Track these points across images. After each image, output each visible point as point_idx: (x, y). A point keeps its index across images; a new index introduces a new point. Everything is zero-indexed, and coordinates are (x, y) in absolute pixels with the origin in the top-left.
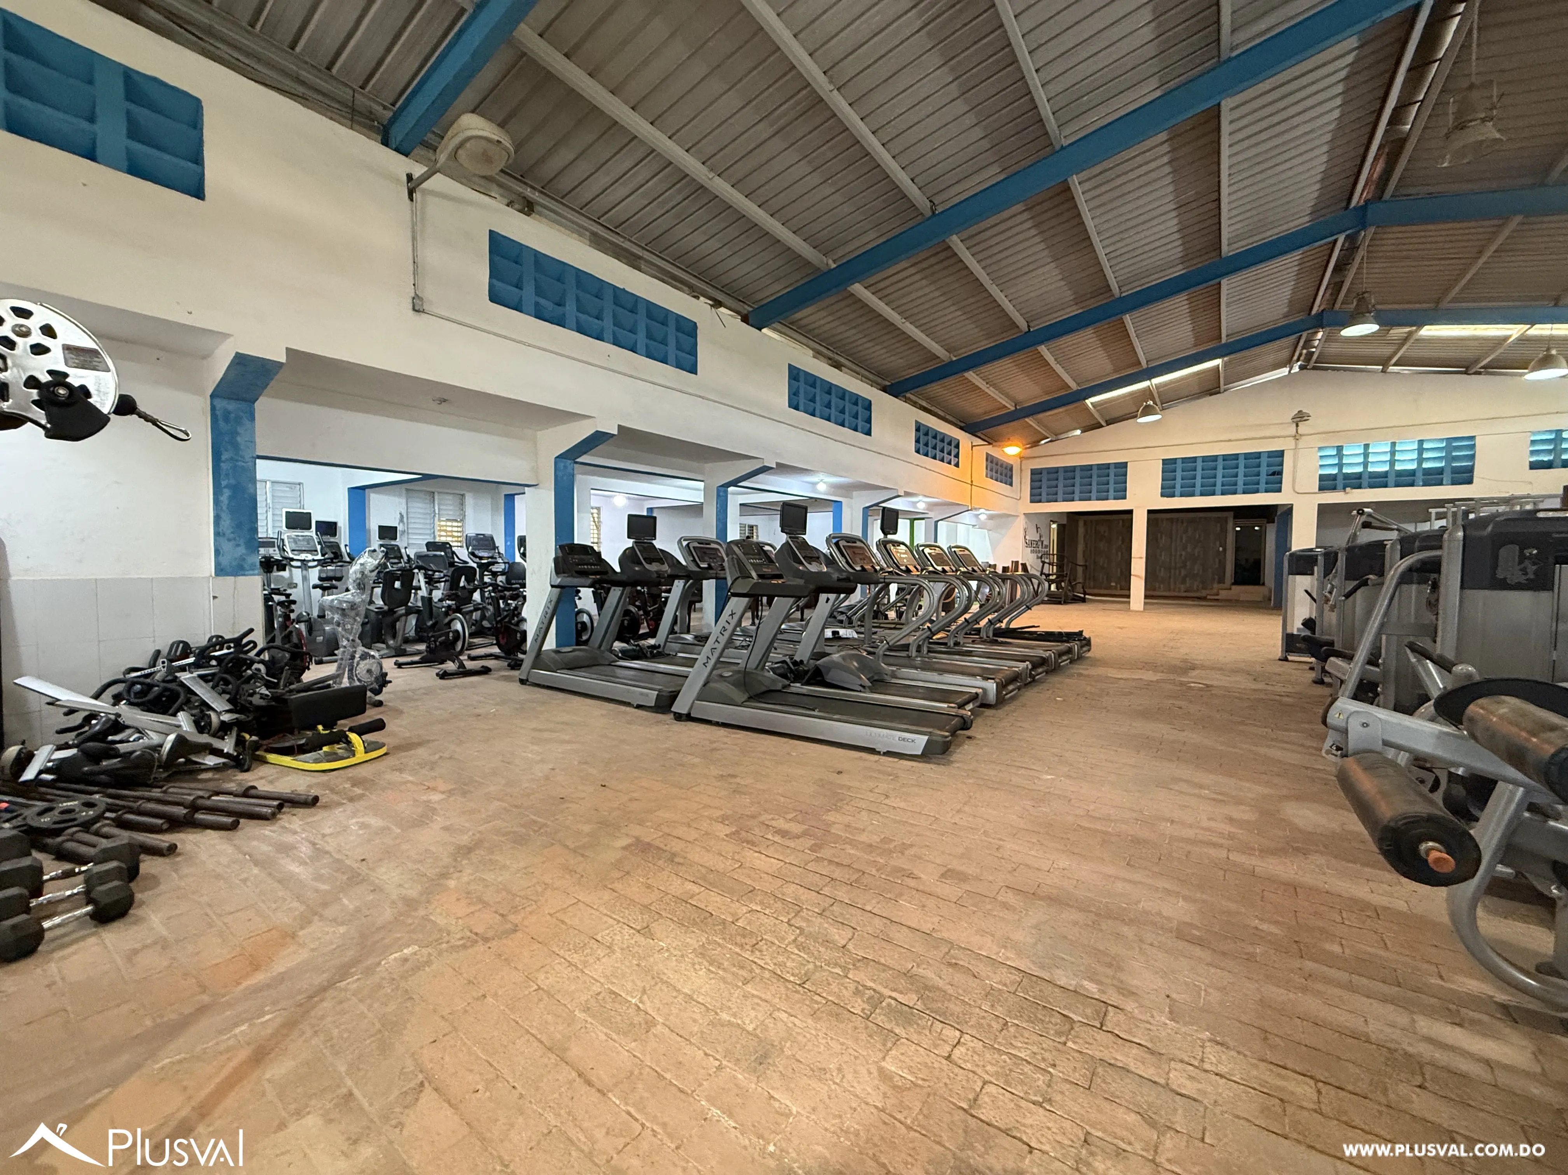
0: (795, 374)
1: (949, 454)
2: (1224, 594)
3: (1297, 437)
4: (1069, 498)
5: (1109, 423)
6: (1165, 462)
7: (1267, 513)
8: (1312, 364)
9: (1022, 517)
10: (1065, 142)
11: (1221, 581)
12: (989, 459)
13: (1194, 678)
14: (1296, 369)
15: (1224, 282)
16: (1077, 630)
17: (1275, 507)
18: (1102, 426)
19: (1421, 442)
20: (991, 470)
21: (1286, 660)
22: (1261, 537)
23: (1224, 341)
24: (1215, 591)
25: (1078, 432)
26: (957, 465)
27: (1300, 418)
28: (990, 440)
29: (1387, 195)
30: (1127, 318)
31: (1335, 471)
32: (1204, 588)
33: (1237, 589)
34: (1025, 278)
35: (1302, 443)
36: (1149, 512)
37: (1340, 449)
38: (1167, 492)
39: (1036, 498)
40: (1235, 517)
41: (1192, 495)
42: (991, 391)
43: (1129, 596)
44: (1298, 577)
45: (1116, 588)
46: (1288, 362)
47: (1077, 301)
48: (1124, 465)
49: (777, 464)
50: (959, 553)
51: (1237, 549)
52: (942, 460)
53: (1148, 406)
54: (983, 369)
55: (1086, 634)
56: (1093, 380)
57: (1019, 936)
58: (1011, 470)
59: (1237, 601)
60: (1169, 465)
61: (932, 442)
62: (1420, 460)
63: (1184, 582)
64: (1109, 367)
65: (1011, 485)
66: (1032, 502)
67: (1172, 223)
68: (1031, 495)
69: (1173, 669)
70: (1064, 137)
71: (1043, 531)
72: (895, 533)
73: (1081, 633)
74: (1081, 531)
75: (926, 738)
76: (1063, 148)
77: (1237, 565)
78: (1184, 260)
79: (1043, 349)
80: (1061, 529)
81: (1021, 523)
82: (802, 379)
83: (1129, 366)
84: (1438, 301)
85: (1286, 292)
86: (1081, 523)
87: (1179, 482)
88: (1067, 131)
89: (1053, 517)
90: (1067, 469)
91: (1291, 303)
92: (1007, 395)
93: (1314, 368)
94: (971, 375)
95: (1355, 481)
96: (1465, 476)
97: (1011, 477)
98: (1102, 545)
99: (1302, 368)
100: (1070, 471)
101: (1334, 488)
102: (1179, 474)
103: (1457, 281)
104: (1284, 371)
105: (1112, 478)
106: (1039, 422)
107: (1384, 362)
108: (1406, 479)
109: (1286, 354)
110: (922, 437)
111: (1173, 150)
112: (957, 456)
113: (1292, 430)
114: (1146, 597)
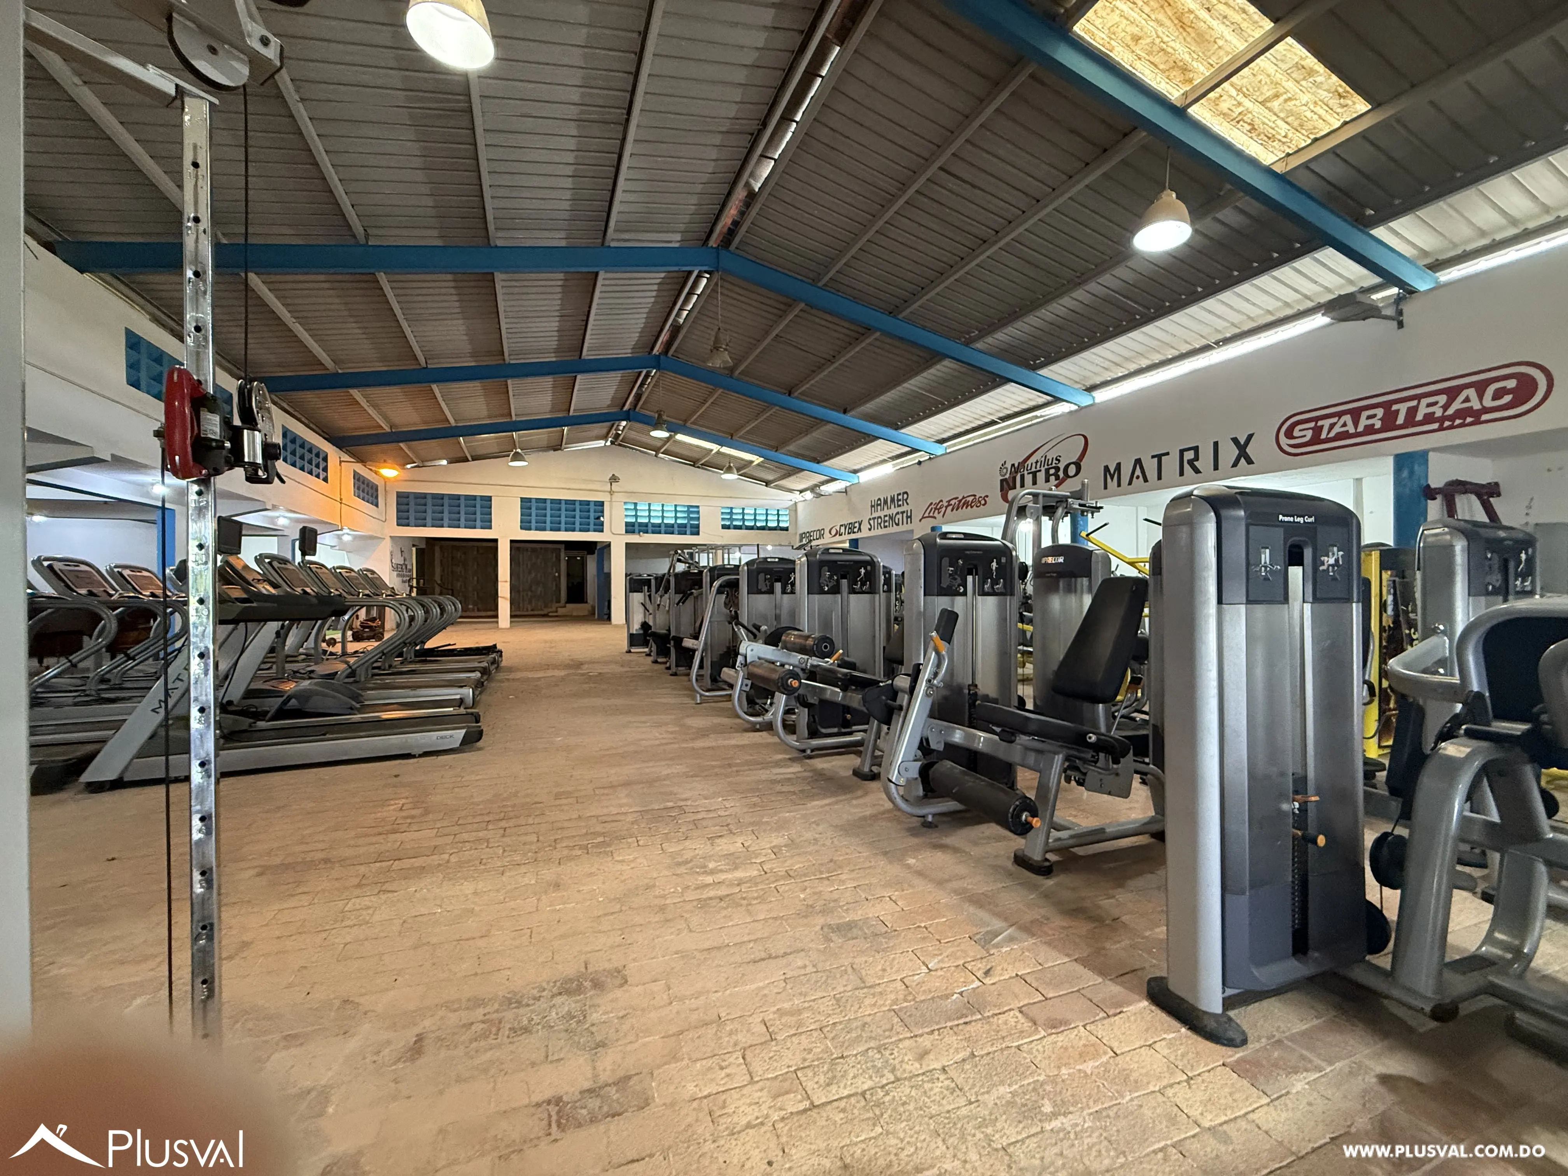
0: (134, 342)
1: (317, 466)
2: (561, 611)
3: (611, 492)
4: (438, 523)
5: (475, 458)
6: (523, 500)
7: (589, 547)
8: (619, 442)
9: (388, 540)
10: (499, 243)
11: (558, 601)
12: (357, 477)
13: (585, 669)
14: (608, 443)
15: (579, 377)
16: (491, 644)
17: (595, 543)
18: (467, 460)
19: (676, 506)
20: (358, 489)
21: (629, 652)
22: (583, 564)
23: (571, 413)
24: (554, 609)
25: (444, 462)
26: (326, 480)
27: (614, 479)
28: (361, 459)
29: (671, 353)
30: (509, 382)
31: (633, 520)
32: (546, 606)
33: (569, 606)
34: (434, 323)
35: (616, 497)
36: (512, 541)
37: (636, 504)
38: (525, 525)
39: (403, 521)
40: (566, 549)
41: (544, 529)
42: (371, 411)
43: (496, 616)
44: (635, 594)
45: (473, 610)
46: (605, 437)
47: (474, 355)
48: (489, 499)
49: (113, 456)
50: (345, 574)
51: (568, 575)
52: (310, 473)
53: (517, 453)
54: (369, 390)
55: (499, 647)
56: (470, 420)
57: (624, 801)
58: (377, 490)
59: (571, 616)
60: (526, 502)
61: (299, 451)
62: (676, 518)
63: (530, 602)
64: (484, 413)
65: (377, 506)
66: (398, 525)
67: (554, 325)
68: (398, 518)
69: (568, 666)
70: (500, 239)
71: (406, 555)
72: (314, 554)
73: (495, 646)
74: (437, 555)
75: (464, 731)
76: (496, 247)
77: (569, 589)
78: (557, 351)
79: (434, 387)
80: (420, 553)
81: (386, 546)
82: (143, 350)
83: (502, 415)
84: (686, 421)
85: (611, 391)
86: (437, 549)
87: (533, 518)
88: (500, 234)
89: (415, 541)
90: (435, 496)
91: (613, 398)
92: (386, 418)
93: (620, 445)
94: (356, 393)
95: (644, 528)
96: (695, 530)
97: (377, 497)
98: (459, 569)
99: (612, 443)
100: (439, 498)
101: (633, 532)
102: (534, 512)
103: (695, 412)
104: (601, 443)
105: (478, 510)
106: (410, 448)
107: (657, 450)
108: (670, 529)
109: (605, 431)
110: (289, 444)
111: (566, 280)
112: (325, 469)
113: (608, 488)
114: (512, 616)
